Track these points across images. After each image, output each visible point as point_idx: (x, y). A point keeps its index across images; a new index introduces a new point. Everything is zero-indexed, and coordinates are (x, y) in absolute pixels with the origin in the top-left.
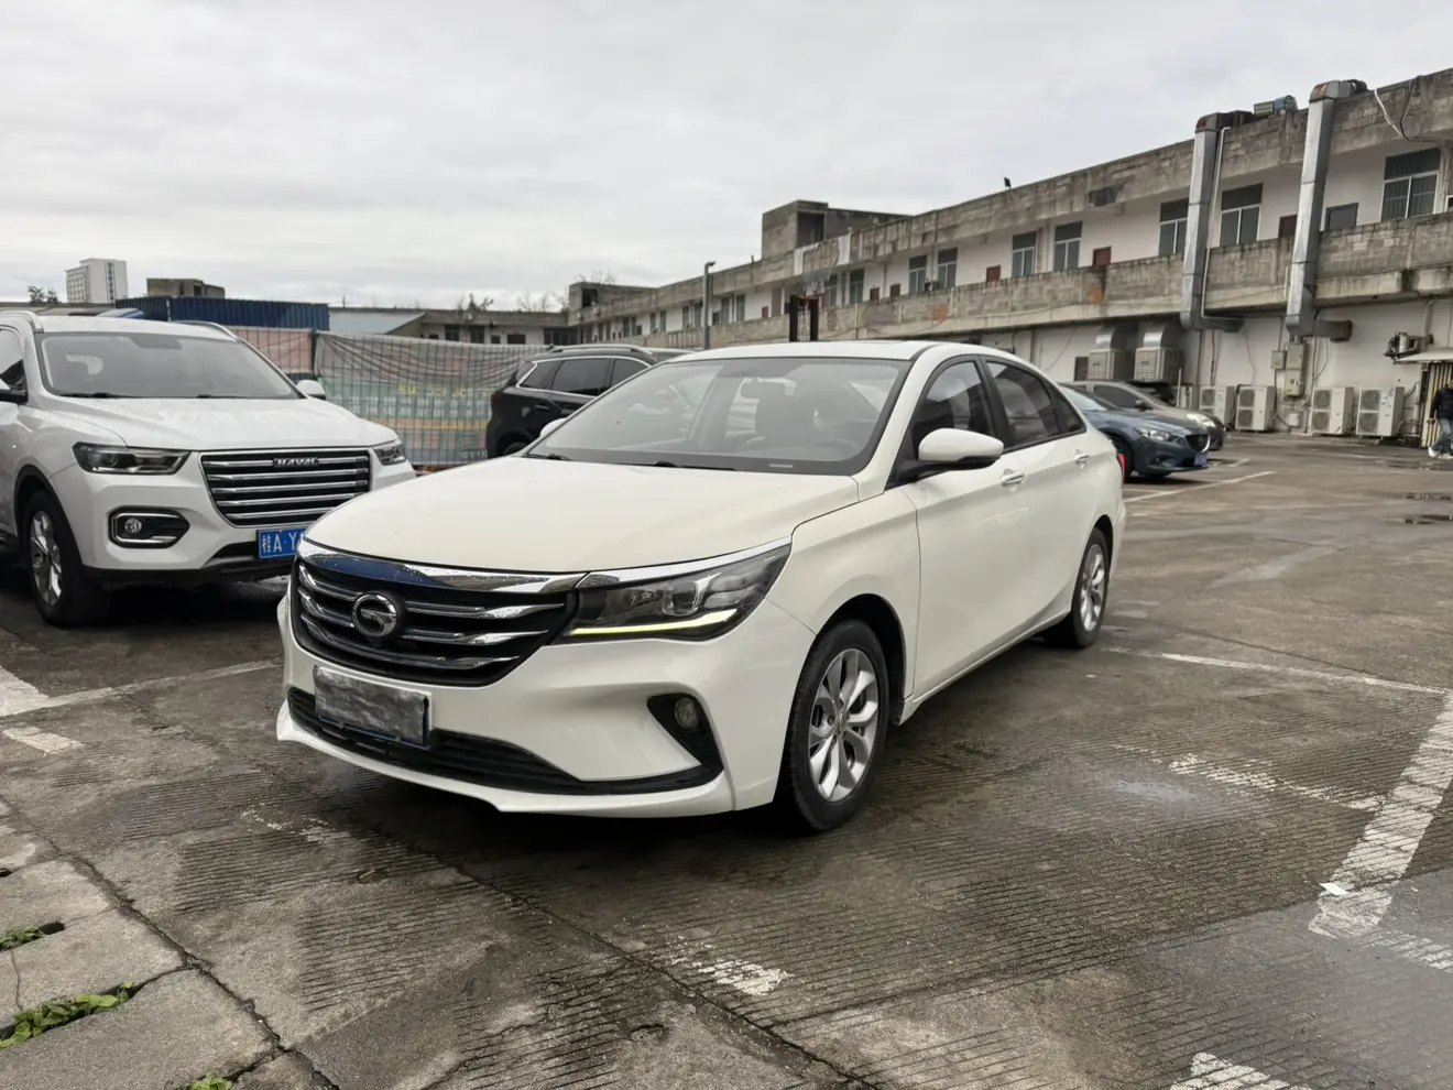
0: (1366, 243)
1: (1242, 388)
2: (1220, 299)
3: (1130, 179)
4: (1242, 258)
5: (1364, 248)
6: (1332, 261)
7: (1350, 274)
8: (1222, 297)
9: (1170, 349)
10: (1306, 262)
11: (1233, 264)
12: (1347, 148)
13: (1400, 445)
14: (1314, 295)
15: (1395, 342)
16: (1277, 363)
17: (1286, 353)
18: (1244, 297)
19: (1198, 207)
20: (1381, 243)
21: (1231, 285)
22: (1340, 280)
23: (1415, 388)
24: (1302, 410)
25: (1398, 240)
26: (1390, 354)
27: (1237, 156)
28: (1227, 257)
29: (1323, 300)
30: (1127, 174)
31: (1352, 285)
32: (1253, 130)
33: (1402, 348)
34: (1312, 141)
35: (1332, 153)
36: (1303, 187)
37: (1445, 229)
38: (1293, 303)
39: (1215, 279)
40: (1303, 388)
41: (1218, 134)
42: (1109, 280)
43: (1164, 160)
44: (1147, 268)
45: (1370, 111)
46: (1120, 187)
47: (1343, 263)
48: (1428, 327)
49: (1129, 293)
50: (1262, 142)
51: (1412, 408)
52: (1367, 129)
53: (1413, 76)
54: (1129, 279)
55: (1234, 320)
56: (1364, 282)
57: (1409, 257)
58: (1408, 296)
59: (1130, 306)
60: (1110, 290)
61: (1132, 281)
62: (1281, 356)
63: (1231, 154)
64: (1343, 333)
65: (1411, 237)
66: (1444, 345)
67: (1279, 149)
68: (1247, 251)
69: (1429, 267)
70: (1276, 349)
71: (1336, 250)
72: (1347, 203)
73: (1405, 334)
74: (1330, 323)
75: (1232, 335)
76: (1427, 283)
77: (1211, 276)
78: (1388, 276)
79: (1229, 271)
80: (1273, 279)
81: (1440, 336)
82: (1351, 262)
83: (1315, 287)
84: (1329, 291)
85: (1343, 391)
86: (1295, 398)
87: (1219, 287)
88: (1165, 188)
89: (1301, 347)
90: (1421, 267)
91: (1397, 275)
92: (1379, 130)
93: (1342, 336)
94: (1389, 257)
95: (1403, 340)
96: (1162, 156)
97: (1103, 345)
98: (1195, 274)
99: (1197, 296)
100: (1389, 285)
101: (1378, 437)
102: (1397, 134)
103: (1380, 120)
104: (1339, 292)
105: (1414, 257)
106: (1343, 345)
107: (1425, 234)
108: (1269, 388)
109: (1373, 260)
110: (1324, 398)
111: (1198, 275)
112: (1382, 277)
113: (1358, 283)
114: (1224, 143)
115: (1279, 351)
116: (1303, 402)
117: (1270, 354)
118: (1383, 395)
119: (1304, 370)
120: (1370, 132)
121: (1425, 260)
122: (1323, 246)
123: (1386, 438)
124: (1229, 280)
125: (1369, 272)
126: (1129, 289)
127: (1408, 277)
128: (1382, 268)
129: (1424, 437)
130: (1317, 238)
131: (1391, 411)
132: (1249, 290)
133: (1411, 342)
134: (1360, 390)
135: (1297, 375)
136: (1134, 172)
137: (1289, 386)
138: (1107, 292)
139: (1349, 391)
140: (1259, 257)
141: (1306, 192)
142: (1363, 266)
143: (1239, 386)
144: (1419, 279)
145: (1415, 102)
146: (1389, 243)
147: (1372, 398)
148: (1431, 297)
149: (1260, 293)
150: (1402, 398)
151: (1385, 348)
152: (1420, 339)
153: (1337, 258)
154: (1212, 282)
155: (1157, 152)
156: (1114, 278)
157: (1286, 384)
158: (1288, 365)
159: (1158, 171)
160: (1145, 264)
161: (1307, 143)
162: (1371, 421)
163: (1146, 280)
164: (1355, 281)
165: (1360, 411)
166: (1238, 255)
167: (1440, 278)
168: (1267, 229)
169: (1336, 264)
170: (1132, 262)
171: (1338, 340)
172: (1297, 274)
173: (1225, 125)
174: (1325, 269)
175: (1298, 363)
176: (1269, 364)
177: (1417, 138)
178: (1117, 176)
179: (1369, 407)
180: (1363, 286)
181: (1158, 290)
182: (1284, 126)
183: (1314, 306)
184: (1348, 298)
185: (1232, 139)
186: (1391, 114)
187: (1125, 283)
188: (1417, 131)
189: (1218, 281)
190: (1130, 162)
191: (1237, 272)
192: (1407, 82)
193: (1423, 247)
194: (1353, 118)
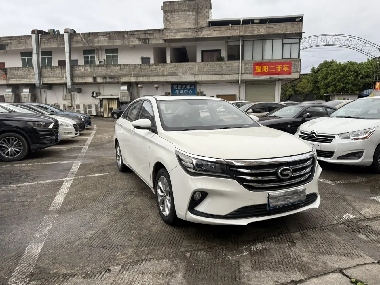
0: (84, 70)
1: (56, 104)
2: (46, 81)
3: (11, 43)
4: (51, 70)
5: (83, 71)
6: (76, 73)
7: (81, 77)
8: (47, 80)
9: (32, 94)
10: (70, 73)
11: (49, 71)
12: (75, 46)
13: (98, 117)
14: (73, 81)
15: (93, 93)
16: (64, 98)
17: (66, 96)
18: (54, 80)
19: (36, 55)
20: (87, 70)
21: (50, 77)
22: (79, 78)
23: (98, 104)
24: (73, 109)
25: (91, 70)
26: (92, 96)
27: (45, 43)
28: (47, 69)
29: (75, 82)
30: (9, 41)
31: (82, 80)
32: (48, 37)
33: (95, 95)
34: (66, 43)
35: (71, 46)
36: (66, 54)
37: (101, 68)
38: (68, 83)
39: (44, 75)
40: (72, 104)
41: (38, 35)
42: (8, 73)
43: (21, 39)
44: (21, 70)
45: (79, 38)
46: (7, 45)
47: (79, 74)
48: (99, 90)
49: (16, 77)
50: (52, 40)
51: (99, 109)
52: (80, 42)
53: (88, 32)
54: (15, 73)
55: (50, 86)
56: (85, 79)
57: (94, 74)
58: (95, 83)
59: (17, 81)
60: (9, 75)
61: (16, 73)
62: (65, 96)
63: (43, 42)
64: (80, 91)
65: (94, 69)
66: (103, 94)
67: (57, 43)
68: (52, 69)
69: (99, 77)
70: (63, 94)
71: (76, 70)
72: (75, 59)
73: (95, 92)
74: (76, 88)
75: (49, 91)
76: (99, 80)
77: (43, 74)
78: (90, 78)
79: (48, 73)
80: (61, 76)
81: (102, 92)
82: (81, 74)
83: (73, 79)
84: (77, 81)
85: (83, 105)
86: (70, 107)
87: (46, 77)
88: (23, 48)
89: (70, 94)
90: (97, 76)
91: (92, 78)
92: (82, 43)
93: (79, 91)
94: (90, 73)
95: (95, 93)
96: (21, 38)
97: (9, 92)
98: (38, 73)
99: (40, 79)
100: (90, 80)
101: (93, 116)
102: (87, 45)
103: (82, 41)
104: (79, 81)
105: (95, 74)
106: (80, 94)
107: (97, 69)
108: (63, 104)
109: (86, 74)
110: (78, 107)
111: (39, 73)
112: (89, 78)
113: (83, 79)
114: (40, 39)
115: (64, 95)
116: (73, 108)
117: (62, 96)
118: (92, 106)
119: (71, 99)
120: (80, 43)
121: (98, 75)
122: (73, 69)
123: (95, 116)
124: (49, 76)
125: (86, 77)
126: (16, 76)
127: (95, 78)
128: (88, 76)
129: (104, 115)
130: (72, 67)
131: (95, 109)
132: (55, 79)
133: (96, 94)
134: (87, 104)
135: (70, 101)
136: (11, 41)
137: (68, 104)
138: (8, 76)
139: (84, 105)
140: (56, 70)
141: (67, 55)
142: (84, 75)
143: (55, 104)
144: (97, 79)
145: (90, 38)
146: (89, 70)
147: (90, 106)
148: (99, 83)
149: (58, 80)
150: (96, 106)
151: (91, 95)
152: (98, 93)
153: (77, 73)
154: (43, 76)
155: (19, 37)
156: (10, 72)
157: (67, 103)
158: (67, 99)
159: (20, 43)
160: (20, 69)
161: (65, 43)
162: (90, 112)
163: (21, 74)
164: (82, 78)
165: (88, 110)
166: (50, 69)
167: (102, 79)
168: (55, 63)
169: (77, 74)
170: (16, 68)
171: (79, 92)
172: (68, 76)
173: (40, 34)
174: (75, 75)
175: (70, 98)
176: (62, 98)
177: (91, 46)
178: (5, 42)
179: (89, 109)
180: (85, 80)
181: (26, 77)
182: (57, 37)
183: (73, 84)
184: (81, 82)
185: (43, 38)
186: (85, 39)
187: (14, 74)
188: (91, 45)
189: (45, 76)
190: (10, 38)
191: (50, 74)
192: (87, 33)
193: (97, 72)
194: (75, 39)
